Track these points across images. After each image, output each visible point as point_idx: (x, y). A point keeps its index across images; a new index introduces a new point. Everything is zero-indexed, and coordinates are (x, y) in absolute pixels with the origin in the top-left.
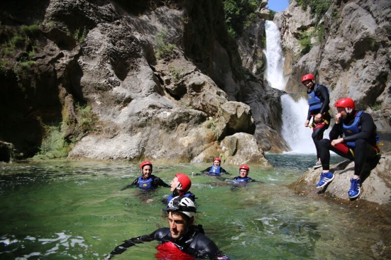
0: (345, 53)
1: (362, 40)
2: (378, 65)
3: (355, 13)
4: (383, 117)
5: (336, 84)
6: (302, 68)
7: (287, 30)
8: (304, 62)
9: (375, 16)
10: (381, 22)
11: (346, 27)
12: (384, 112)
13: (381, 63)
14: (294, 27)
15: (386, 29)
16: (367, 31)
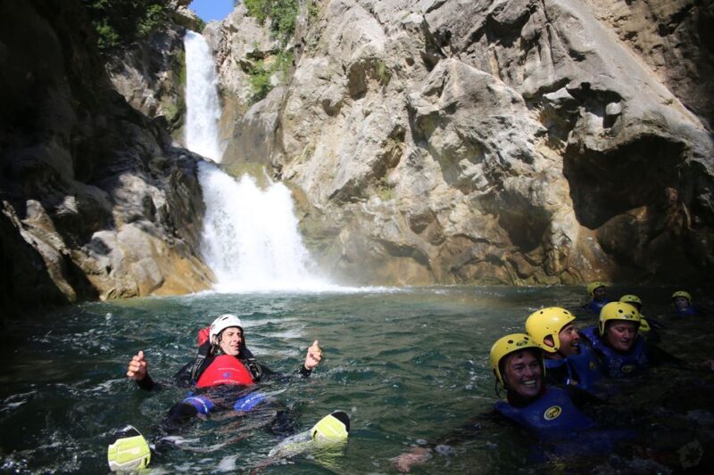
0: (332, 87)
1: (362, 61)
2: (391, 111)
3: (349, 14)
4: (400, 214)
5: (314, 148)
6: (252, 125)
7: (228, 58)
8: (258, 113)
9: (382, 22)
10: (393, 32)
11: (334, 37)
12: (401, 204)
13: (395, 109)
14: (241, 51)
15: (403, 43)
16: (371, 44)
